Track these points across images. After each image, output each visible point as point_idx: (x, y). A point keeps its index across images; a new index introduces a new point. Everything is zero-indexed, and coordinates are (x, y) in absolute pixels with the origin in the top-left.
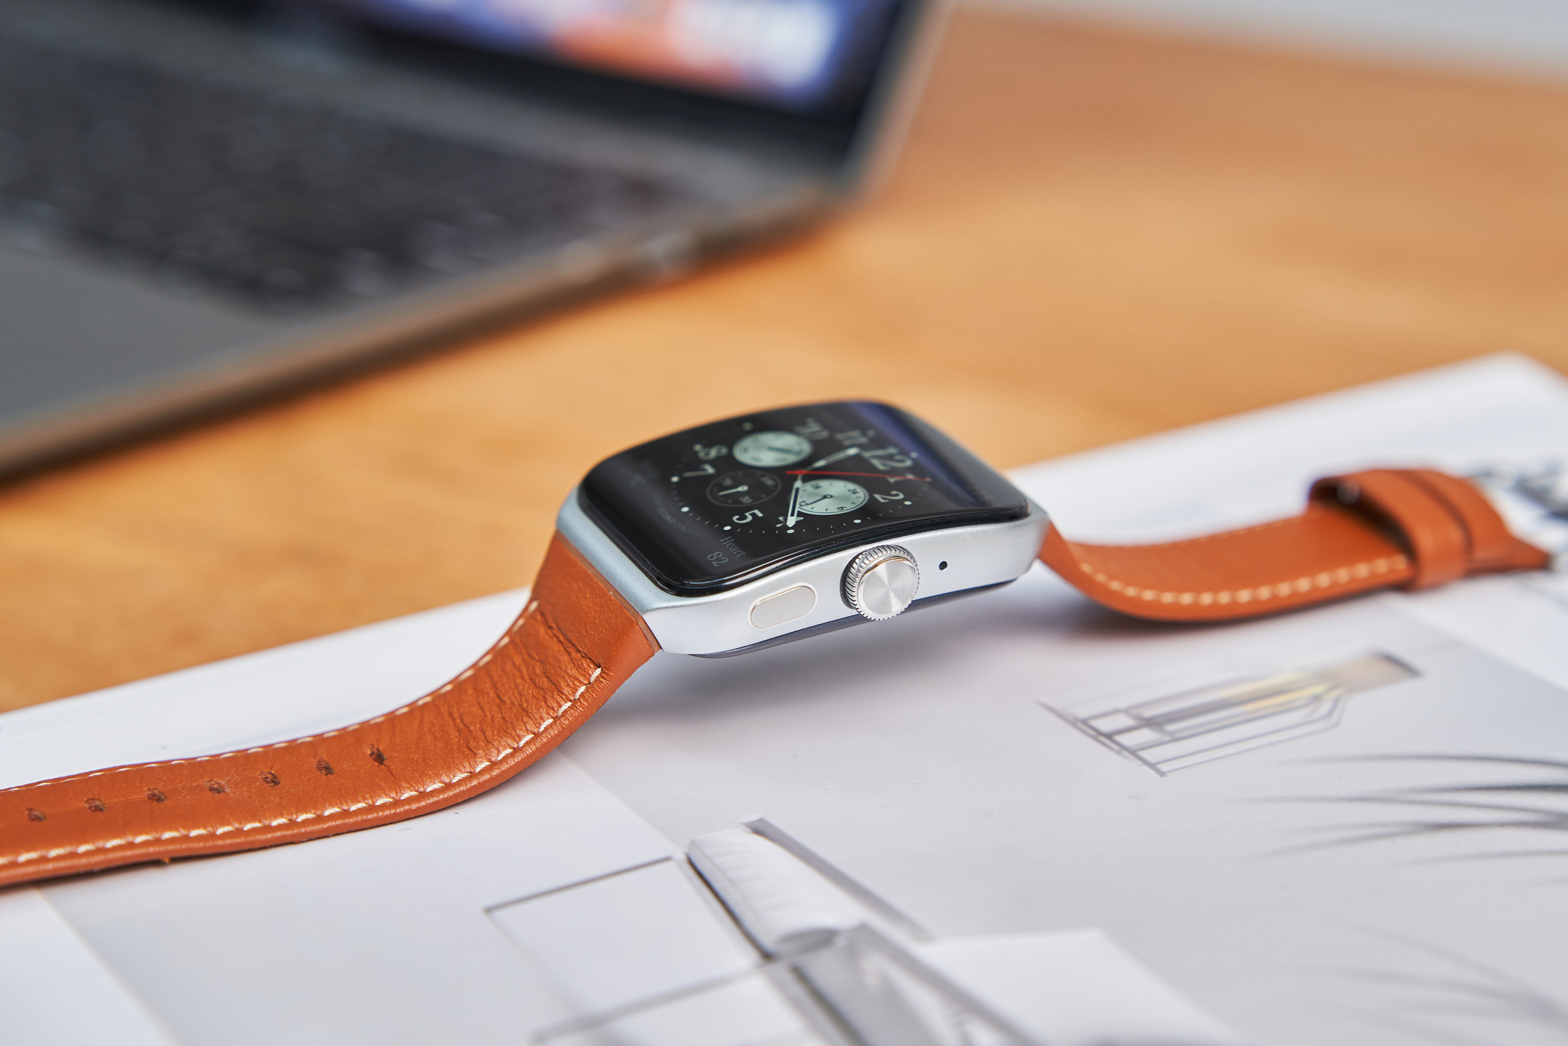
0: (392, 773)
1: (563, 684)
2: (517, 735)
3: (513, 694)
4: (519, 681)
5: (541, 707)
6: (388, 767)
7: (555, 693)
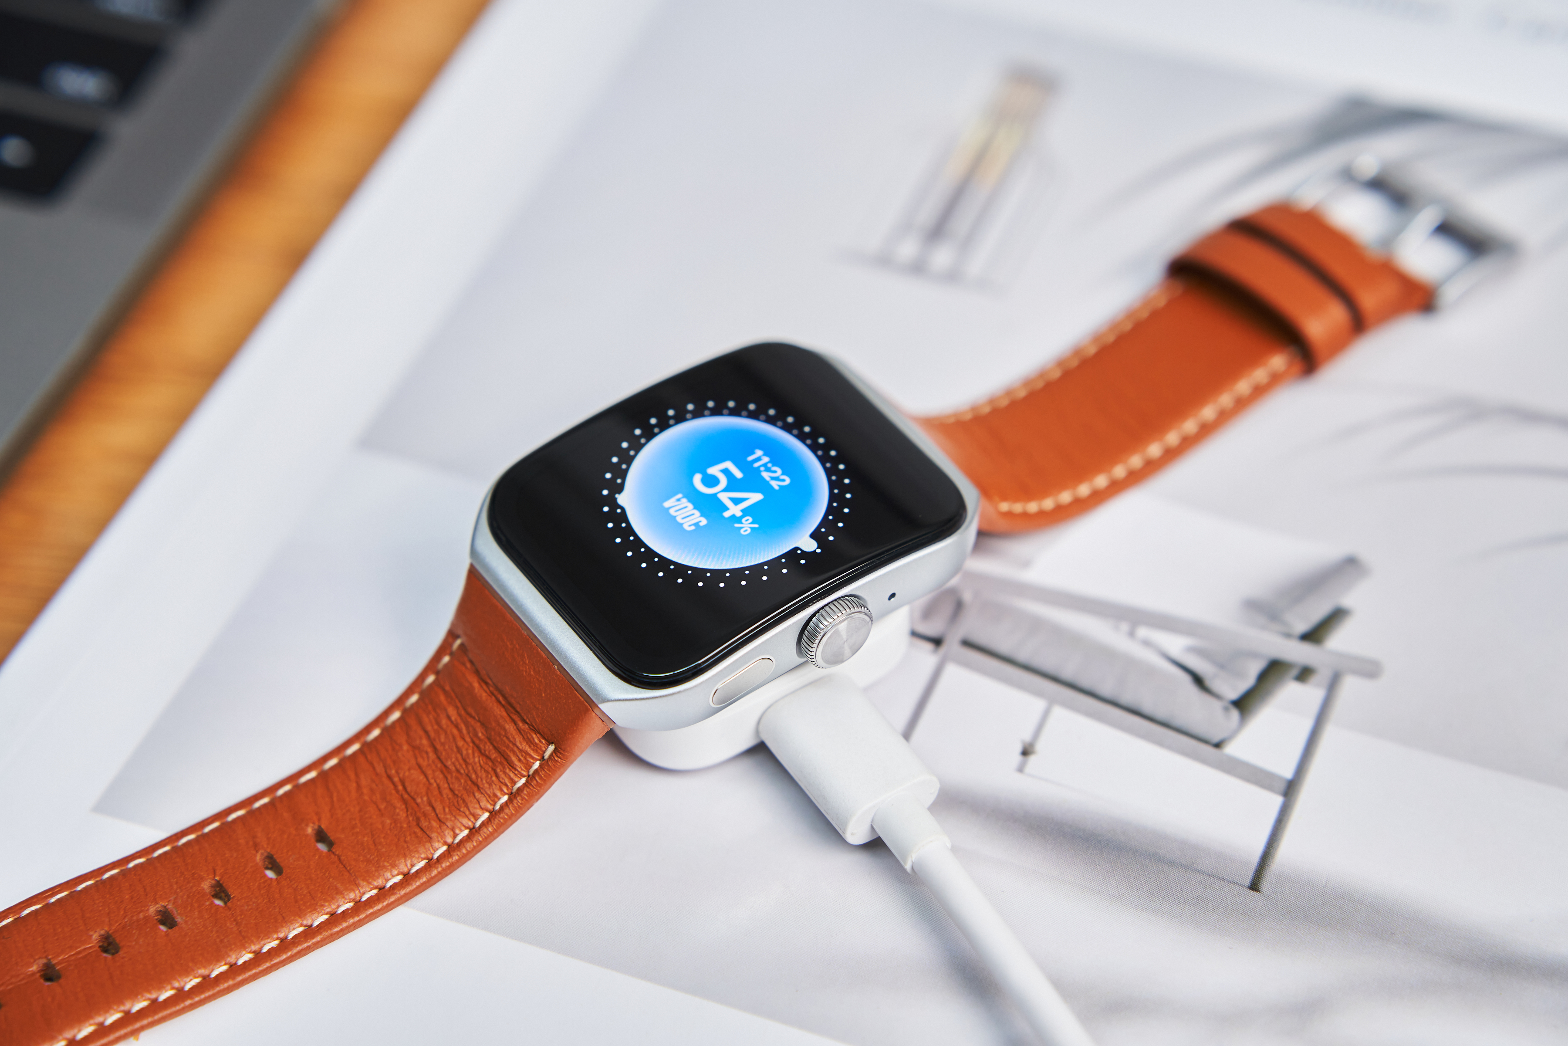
0: (344, 866)
1: (514, 759)
2: (471, 813)
3: (457, 759)
4: (461, 743)
5: (493, 781)
6: (339, 857)
7: (506, 766)
